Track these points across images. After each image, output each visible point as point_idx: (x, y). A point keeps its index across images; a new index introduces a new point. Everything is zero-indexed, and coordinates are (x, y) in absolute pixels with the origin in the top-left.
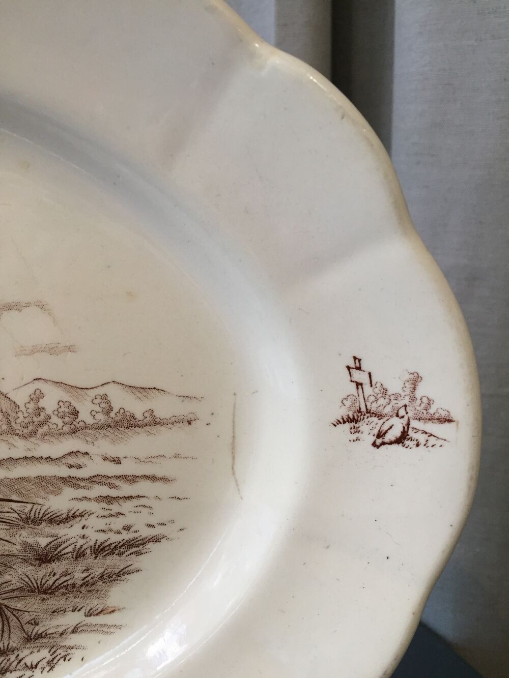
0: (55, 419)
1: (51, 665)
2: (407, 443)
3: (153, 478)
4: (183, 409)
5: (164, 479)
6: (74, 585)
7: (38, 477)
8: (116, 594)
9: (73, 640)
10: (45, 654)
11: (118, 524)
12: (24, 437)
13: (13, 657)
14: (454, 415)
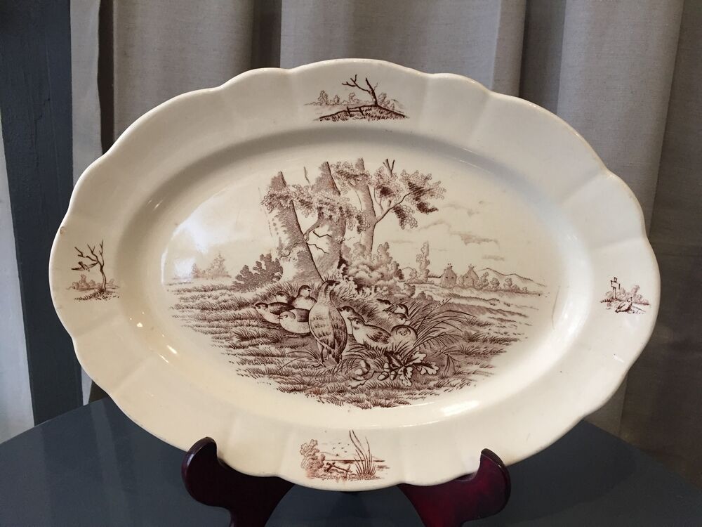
0: (490, 285)
1: (461, 386)
2: (630, 311)
3: (520, 315)
4: (538, 289)
5: (524, 316)
6: (479, 353)
7: (478, 306)
8: (495, 360)
9: (472, 377)
10: (460, 381)
11: (503, 330)
12: (477, 289)
13: (446, 380)
14: (650, 302)
